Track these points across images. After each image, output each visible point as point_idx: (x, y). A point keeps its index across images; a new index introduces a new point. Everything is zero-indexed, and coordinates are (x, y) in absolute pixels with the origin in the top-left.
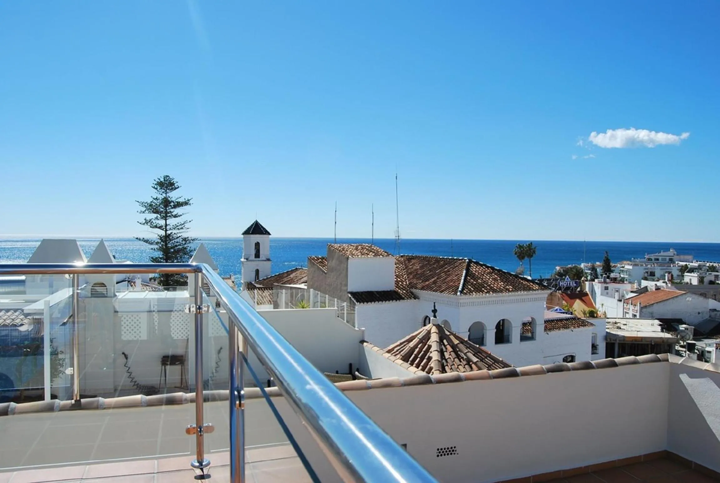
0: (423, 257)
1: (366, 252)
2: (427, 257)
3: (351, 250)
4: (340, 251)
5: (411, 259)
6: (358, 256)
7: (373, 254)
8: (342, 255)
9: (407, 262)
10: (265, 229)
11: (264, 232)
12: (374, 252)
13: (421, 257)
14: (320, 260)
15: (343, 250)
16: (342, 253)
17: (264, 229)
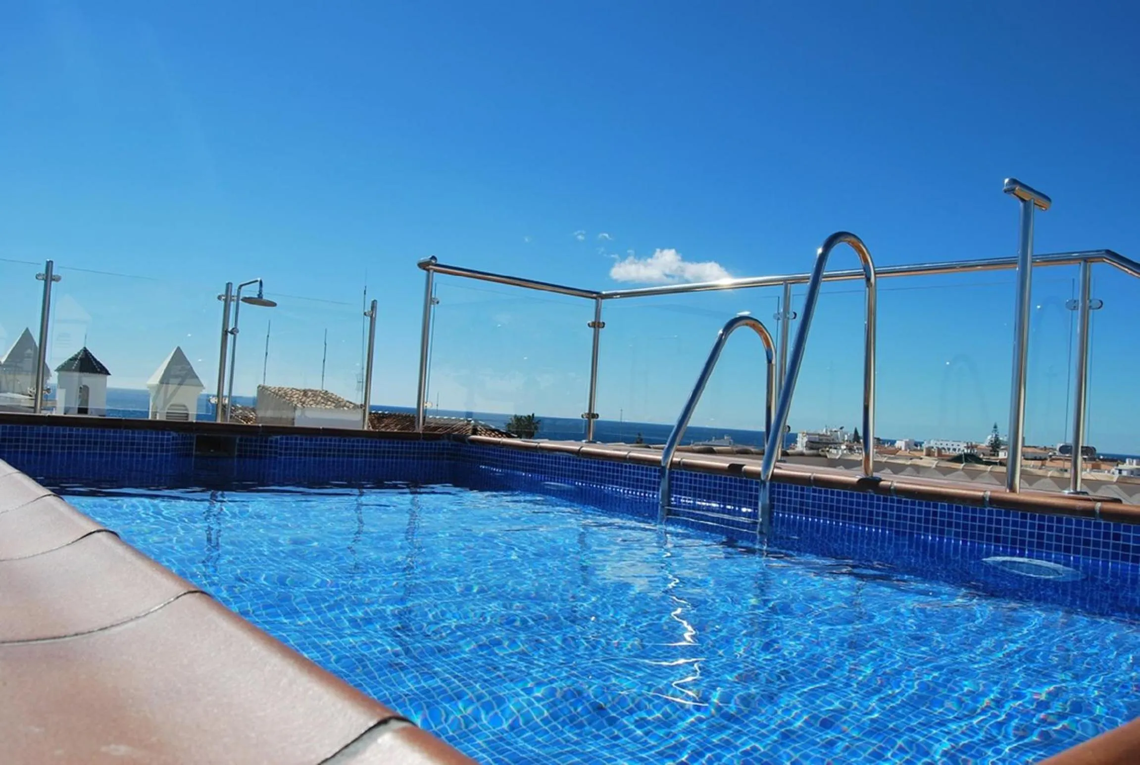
0: (402, 416)
1: (322, 401)
2: (409, 416)
3: (297, 396)
4: (280, 396)
5: (383, 417)
6: (311, 405)
7: (334, 405)
8: (284, 402)
9: (376, 422)
10: (101, 364)
11: (99, 370)
12: (333, 402)
13: (399, 416)
14: (240, 411)
15: (286, 395)
16: (284, 400)
17: (98, 363)
